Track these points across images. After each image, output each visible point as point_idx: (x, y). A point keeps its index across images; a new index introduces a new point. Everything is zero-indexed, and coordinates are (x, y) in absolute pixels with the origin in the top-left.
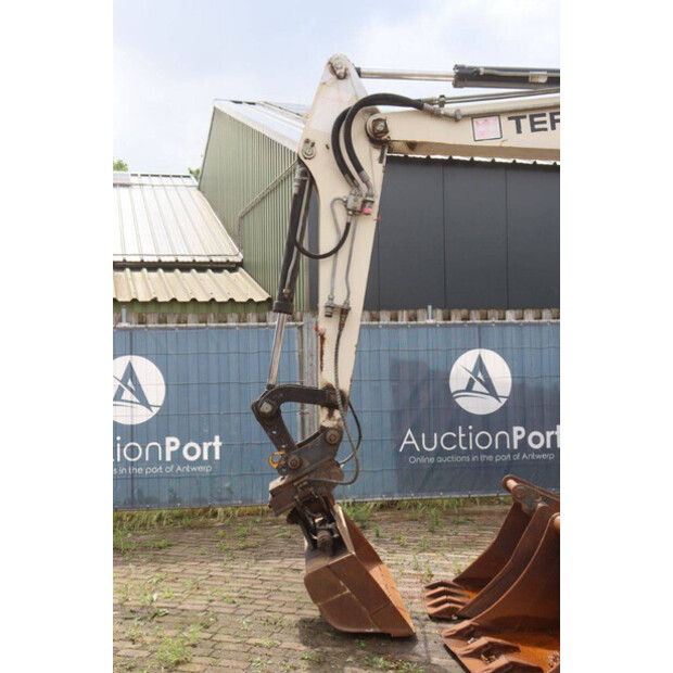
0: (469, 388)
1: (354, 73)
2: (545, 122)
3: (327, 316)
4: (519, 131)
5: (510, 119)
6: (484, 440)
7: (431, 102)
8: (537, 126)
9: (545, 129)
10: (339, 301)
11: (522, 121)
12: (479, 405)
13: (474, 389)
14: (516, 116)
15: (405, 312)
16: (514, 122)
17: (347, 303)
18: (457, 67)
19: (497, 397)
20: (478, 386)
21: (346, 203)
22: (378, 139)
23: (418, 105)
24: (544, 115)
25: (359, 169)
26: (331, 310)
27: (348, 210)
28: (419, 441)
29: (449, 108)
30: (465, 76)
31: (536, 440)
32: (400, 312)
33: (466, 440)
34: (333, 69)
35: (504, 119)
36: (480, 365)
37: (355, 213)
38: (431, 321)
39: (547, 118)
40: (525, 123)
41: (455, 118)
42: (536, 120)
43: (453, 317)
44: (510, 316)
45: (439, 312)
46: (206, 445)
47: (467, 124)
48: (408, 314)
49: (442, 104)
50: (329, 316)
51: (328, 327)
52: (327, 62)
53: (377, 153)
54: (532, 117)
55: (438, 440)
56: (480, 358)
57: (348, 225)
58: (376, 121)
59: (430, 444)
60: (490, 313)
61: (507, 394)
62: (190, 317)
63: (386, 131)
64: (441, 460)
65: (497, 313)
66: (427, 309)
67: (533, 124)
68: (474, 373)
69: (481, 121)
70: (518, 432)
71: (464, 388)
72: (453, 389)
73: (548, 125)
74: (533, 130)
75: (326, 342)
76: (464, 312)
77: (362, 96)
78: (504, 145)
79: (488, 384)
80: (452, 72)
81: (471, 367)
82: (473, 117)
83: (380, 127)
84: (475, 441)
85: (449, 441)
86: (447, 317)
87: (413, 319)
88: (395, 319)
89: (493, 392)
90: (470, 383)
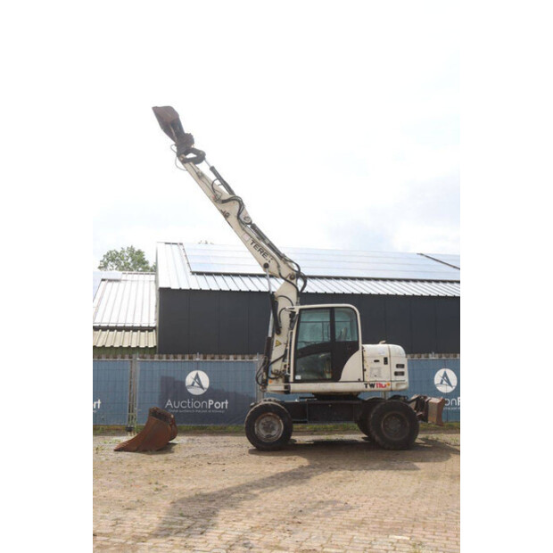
0: (193, 385)
6: (197, 405)
12: (196, 391)
15: (188, 355)
19: (203, 389)
20: (196, 384)
28: (173, 404)
31: (218, 405)
33: (190, 405)
36: (197, 376)
38: (198, 359)
43: (207, 358)
44: (232, 358)
46: (95, 403)
55: (180, 404)
56: (197, 374)
59: (177, 405)
60: (223, 356)
61: (207, 387)
62: (103, 356)
64: (180, 411)
65: (226, 356)
66: (196, 354)
68: (195, 379)
70: (211, 402)
71: (191, 385)
72: (187, 385)
76: (212, 356)
79: (200, 383)
81: (194, 377)
84: (193, 405)
85: (184, 404)
86: (205, 358)
87: (191, 358)
88: (183, 358)
89: (201, 387)
90: (193, 383)
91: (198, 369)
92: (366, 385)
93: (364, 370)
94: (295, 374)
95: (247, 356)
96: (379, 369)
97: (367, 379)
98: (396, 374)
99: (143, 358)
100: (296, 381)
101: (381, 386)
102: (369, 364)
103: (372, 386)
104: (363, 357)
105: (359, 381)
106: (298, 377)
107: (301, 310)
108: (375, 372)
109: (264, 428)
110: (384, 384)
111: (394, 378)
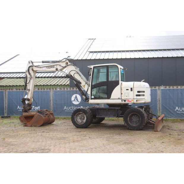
0: (74, 100)
1: (31, 63)
12: (76, 103)
19: (78, 102)
20: (76, 100)
25: (30, 74)
27: (30, 78)
28: (67, 108)
30: (43, 62)
34: (29, 62)
35: (46, 67)
36: (76, 97)
40: (48, 68)
46: (38, 107)
49: (39, 66)
55: (69, 108)
56: (76, 96)
57: (30, 80)
61: (80, 101)
63: (33, 69)
64: (70, 111)
70: (81, 107)
72: (72, 100)
79: (77, 99)
82: (42, 67)
85: (71, 108)
89: (78, 101)
90: (75, 99)
91: (76, 93)
92: (122, 100)
93: (122, 94)
94: (91, 96)
96: (128, 93)
97: (123, 98)
98: (137, 95)
99: (61, 89)
100: (92, 99)
101: (129, 101)
102: (124, 91)
103: (125, 101)
104: (121, 88)
105: (119, 99)
106: (93, 97)
107: (94, 67)
108: (126, 94)
109: (80, 118)
110: (130, 100)
111: (135, 97)
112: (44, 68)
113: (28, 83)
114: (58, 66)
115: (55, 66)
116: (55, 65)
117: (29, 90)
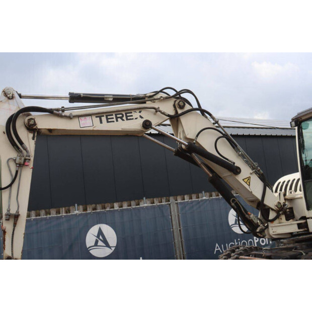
1: (17, 96)
2: (113, 118)
3: (6, 220)
4: (101, 122)
5: (96, 117)
7: (58, 110)
8: (109, 120)
9: (113, 121)
10: (13, 211)
11: (102, 118)
13: (98, 244)
14: (99, 115)
15: (63, 208)
16: (98, 118)
17: (18, 212)
18: (70, 94)
19: (110, 247)
20: (100, 243)
21: (15, 160)
22: (31, 128)
23: (51, 112)
24: (112, 115)
25: (21, 143)
26: (9, 216)
27: (17, 164)
29: (67, 113)
30: (74, 98)
32: (61, 209)
34: (5, 94)
35: (94, 117)
36: (100, 232)
37: (21, 165)
38: (76, 212)
39: (114, 116)
40: (104, 119)
41: (70, 117)
42: (109, 117)
43: (88, 209)
44: (116, 206)
45: (81, 207)
47: (76, 120)
48: (65, 209)
49: (63, 111)
50: (7, 220)
51: (8, 226)
52: (2, 91)
53: (31, 135)
54: (107, 116)
56: (100, 229)
57: (17, 172)
58: (29, 120)
60: (106, 205)
61: (115, 245)
63: (35, 124)
65: (109, 205)
66: (75, 206)
67: (107, 119)
68: (98, 237)
69: (83, 118)
71: (93, 245)
72: (88, 247)
73: (115, 120)
74: (108, 122)
75: (7, 234)
76: (94, 205)
77: (22, 107)
78: (95, 129)
79: (105, 241)
80: (68, 96)
82: (79, 116)
83: (32, 122)
86: (85, 210)
87: (68, 211)
88: (58, 212)
89: (107, 245)
90: (97, 242)
95: (133, 203)
112: (88, 118)
113: (10, 185)
114: (143, 113)
115: (136, 115)
116: (135, 110)
117: (16, 217)
